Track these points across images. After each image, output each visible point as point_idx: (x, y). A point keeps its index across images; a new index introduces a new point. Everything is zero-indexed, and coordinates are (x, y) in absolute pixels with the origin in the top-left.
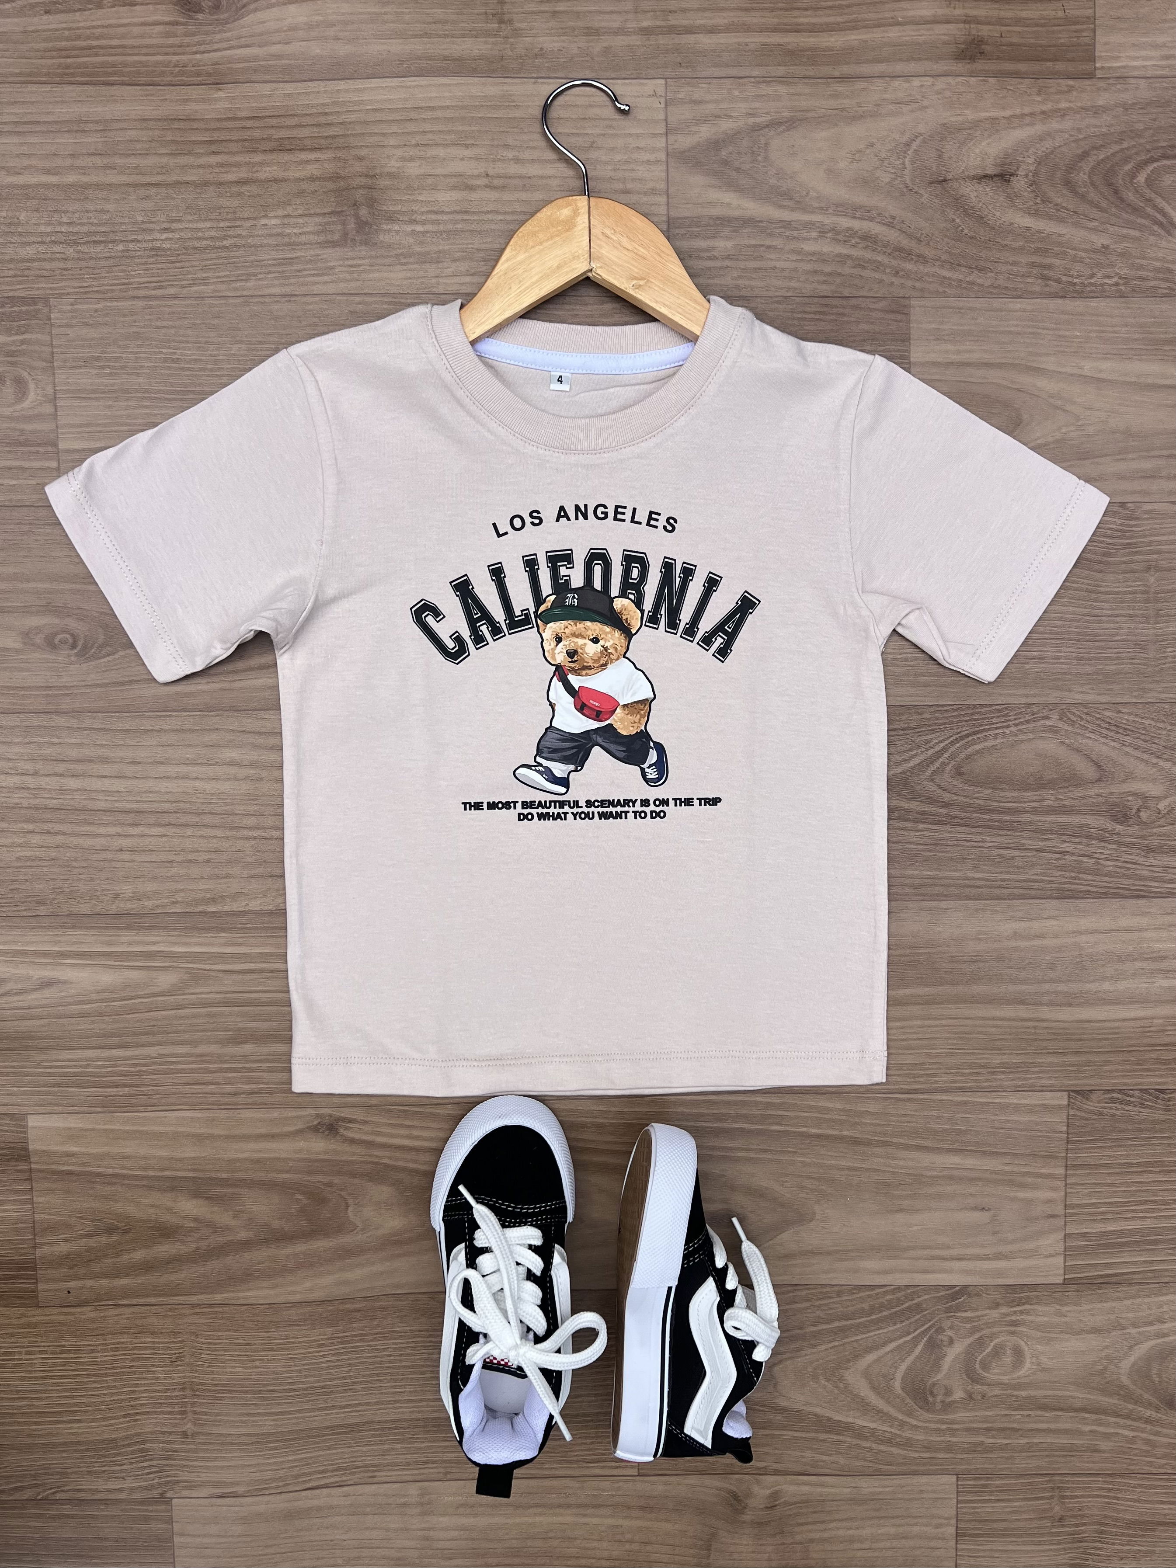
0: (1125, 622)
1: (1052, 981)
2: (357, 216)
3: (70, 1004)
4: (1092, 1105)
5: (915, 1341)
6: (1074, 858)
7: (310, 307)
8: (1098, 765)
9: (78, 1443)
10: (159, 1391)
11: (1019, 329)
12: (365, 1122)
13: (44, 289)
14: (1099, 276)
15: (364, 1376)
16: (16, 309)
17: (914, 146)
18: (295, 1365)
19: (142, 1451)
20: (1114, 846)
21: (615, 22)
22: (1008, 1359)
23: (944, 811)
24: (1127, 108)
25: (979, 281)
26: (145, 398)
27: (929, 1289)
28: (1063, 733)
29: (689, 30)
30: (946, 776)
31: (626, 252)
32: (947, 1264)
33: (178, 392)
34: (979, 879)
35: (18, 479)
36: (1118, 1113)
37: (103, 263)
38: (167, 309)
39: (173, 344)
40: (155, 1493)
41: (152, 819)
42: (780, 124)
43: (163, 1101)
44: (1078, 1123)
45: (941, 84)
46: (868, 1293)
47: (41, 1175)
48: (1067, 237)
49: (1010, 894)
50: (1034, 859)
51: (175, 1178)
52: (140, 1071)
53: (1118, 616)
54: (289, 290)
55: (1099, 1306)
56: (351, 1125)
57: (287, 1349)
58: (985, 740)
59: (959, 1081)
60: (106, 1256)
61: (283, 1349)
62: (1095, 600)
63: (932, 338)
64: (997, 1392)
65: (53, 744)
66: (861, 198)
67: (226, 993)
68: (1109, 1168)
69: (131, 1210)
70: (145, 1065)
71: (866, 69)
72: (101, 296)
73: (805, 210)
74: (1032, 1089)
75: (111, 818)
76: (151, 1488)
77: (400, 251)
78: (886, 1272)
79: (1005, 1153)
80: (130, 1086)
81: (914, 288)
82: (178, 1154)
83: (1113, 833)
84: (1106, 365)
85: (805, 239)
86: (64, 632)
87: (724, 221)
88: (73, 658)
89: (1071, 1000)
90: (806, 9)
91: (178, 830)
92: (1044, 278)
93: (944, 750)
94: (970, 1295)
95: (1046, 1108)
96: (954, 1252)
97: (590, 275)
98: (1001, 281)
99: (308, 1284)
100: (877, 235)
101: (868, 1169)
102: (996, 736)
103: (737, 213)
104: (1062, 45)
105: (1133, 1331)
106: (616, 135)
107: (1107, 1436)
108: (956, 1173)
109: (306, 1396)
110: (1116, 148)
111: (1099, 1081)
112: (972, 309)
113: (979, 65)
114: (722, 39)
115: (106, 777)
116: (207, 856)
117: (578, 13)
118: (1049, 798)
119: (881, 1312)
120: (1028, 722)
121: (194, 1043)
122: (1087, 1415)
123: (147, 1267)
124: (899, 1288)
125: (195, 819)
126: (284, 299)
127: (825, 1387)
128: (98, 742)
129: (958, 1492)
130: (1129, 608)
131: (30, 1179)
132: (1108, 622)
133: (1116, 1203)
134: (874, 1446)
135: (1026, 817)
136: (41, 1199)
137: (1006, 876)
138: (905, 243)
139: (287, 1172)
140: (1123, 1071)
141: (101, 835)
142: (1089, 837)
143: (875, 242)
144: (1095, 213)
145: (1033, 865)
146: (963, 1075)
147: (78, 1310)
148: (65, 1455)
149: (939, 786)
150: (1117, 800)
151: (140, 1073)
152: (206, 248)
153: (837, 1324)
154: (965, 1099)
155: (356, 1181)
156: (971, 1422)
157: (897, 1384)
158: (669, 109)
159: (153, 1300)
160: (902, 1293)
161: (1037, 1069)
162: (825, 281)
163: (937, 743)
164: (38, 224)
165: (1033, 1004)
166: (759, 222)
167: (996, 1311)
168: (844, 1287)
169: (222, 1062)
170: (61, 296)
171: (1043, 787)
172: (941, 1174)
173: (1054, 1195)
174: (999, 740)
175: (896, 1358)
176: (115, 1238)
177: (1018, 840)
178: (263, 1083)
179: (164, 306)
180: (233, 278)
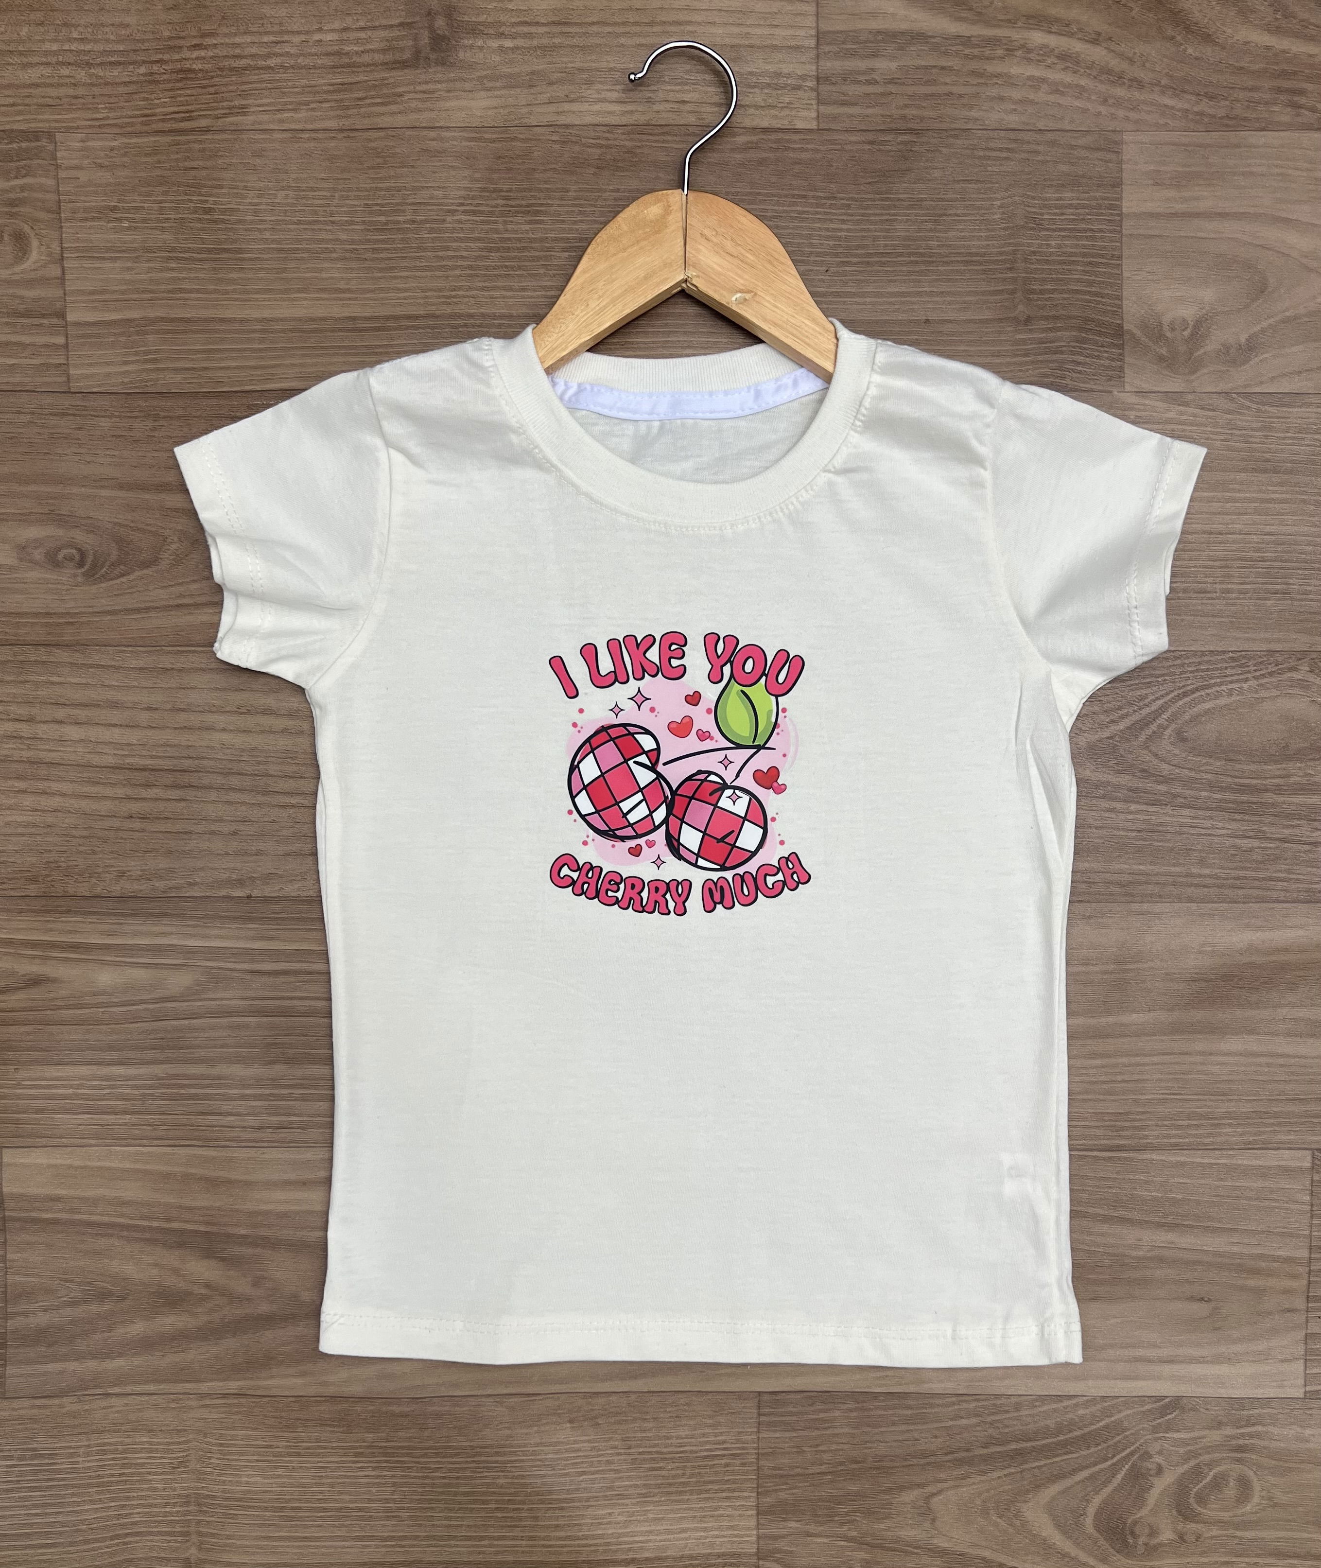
2: (431, 29)
5: (1114, 1470)
7: (373, 145)
11: (1263, 170)
13: (48, 121)
15: (411, 1501)
16: (15, 146)
22: (1231, 1491)
23: (1162, 788)
25: (1210, 111)
26: (171, 258)
27: (1129, 1401)
28: (1314, 689)
30: (1165, 743)
32: (1157, 1368)
33: (210, 251)
37: (121, 91)
38: (197, 145)
39: (204, 190)
41: (170, 779)
47: (17, 1225)
49: (1246, 896)
50: (1278, 851)
52: (144, 1095)
54: (346, 123)
57: (317, 1455)
58: (1216, 698)
59: (1175, 1136)
63: (1151, 182)
64: (1215, 1531)
65: (52, 683)
69: (129, 1270)
70: (151, 1087)
72: (117, 131)
74: (1265, 1147)
75: (120, 777)
77: (483, 75)
78: (1076, 1378)
79: (1231, 1230)
80: (132, 1113)
81: (1128, 119)
82: (187, 1202)
85: (988, 59)
86: (68, 546)
87: (888, 36)
88: (79, 579)
89: (1314, 1030)
91: (199, 794)
92: (1295, 105)
93: (1162, 709)
94: (1183, 1410)
95: (1287, 1171)
96: (1163, 1353)
98: (1239, 111)
102: (1230, 693)
103: (904, 26)
108: (1169, 1254)
112: (1201, 146)
115: (115, 725)
116: (234, 827)
118: (1297, 772)
119: (1071, 1431)
120: (1271, 674)
121: (211, 1062)
123: (146, 1344)
124: (1093, 1401)
125: (219, 780)
126: (340, 136)
127: (996, 1525)
128: (107, 683)
131: (3, 1230)
135: (1269, 797)
136: (16, 1256)
138: (1115, 63)
141: (105, 798)
145: (1275, 859)
146: (1179, 1127)
149: (1156, 755)
151: (144, 1098)
152: (245, 69)
153: (1013, 1446)
154: (1182, 1159)
157: (1089, 1521)
159: (151, 1388)
160: (1099, 1407)
161: (1272, 1121)
162: (1015, 110)
163: (1154, 701)
164: (43, 41)
165: (1266, 1034)
166: (931, 37)
167: (1218, 1432)
168: (1023, 1398)
169: (244, 1087)
170: (68, 130)
171: (1289, 758)
172: (1149, 1255)
173: (1295, 1284)
174: (1234, 698)
175: (1090, 1489)
176: (106, 1307)
177: (1256, 827)
178: (295, 1115)
179: (194, 142)
180: (280, 107)
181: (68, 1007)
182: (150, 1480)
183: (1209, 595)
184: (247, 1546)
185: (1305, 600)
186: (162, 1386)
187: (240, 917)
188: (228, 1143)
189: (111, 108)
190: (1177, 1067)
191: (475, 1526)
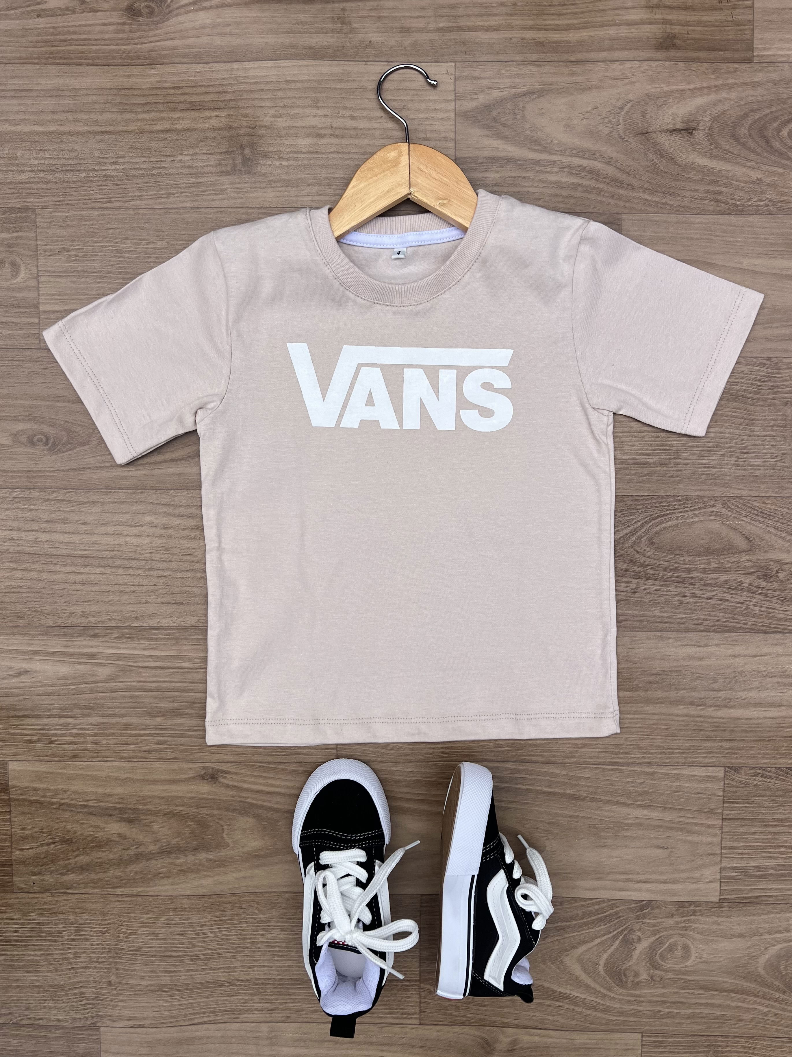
0: (770, 441)
1: (715, 690)
2: (243, 155)
3: (38, 687)
4: (742, 777)
5: (614, 938)
6: (731, 604)
7: (209, 215)
8: (748, 539)
9: (39, 986)
10: (93, 953)
11: (698, 236)
12: (236, 774)
13: (32, 202)
14: (754, 200)
15: (233, 948)
16: (14, 215)
17: (626, 109)
18: (186, 939)
19: (81, 993)
20: (760, 597)
21: (421, 24)
22: (679, 953)
23: (640, 569)
24: (775, 83)
25: (670, 203)
26: (98, 276)
27: (624, 902)
28: (725, 517)
29: (471, 29)
30: (642, 545)
31: (434, 181)
32: (638, 885)
33: (120, 273)
34: (664, 617)
35: (12, 330)
36: (760, 783)
37: (72, 185)
38: (114, 217)
39: (117, 241)
40: (89, 1023)
41: (96, 562)
42: (533, 93)
43: (100, 755)
44: (731, 789)
45: (645, 65)
46: (582, 903)
47: (17, 803)
48: (732, 173)
49: (686, 629)
50: (703, 604)
51: (106, 808)
53: (764, 436)
54: (196, 204)
55: (744, 918)
56: (226, 775)
57: (181, 928)
58: (670, 521)
59: (648, 758)
60: (59, 860)
61: (177, 927)
62: (749, 425)
64: (670, 976)
65: (31, 509)
66: (588, 144)
67: (144, 682)
68: (753, 822)
69: (76, 828)
70: (88, 730)
71: (593, 56)
72: (70, 207)
73: (550, 152)
74: (699, 765)
75: (69, 561)
76: (86, 1019)
77: (271, 179)
78: (594, 889)
79: (680, 809)
80: (77, 744)
81: (625, 207)
82: (109, 791)
83: (759, 587)
84: (758, 262)
85: (549, 172)
86: (39, 434)
87: (494, 160)
88: (46, 452)
89: (728, 703)
90: (552, 15)
91: (113, 570)
92: (717, 201)
93: (641, 527)
94: (653, 908)
95: (710, 779)
96: (642, 877)
97: (410, 197)
98: (686, 203)
99: (195, 883)
100: (599, 170)
101: (583, 817)
102: (677, 518)
103: (503, 154)
104: (731, 40)
105: (768, 937)
106: (421, 101)
107: (748, 1010)
108: (643, 821)
109: (192, 960)
110: (768, 111)
111: (746, 761)
112: (665, 222)
113: (672, 53)
114: (494, 35)
115: (66, 533)
116: (133, 588)
117: (396, 17)
118: (714, 561)
119: (591, 917)
120: (700, 508)
121: (122, 716)
122: (734, 995)
123: (87, 868)
124: (603, 901)
125: (125, 563)
126: (193, 211)
128: (61, 509)
129: (642, 1045)
130: (772, 431)
131: (9, 805)
132: (758, 440)
133: (757, 846)
134: (584, 1010)
135: (698, 575)
136: (16, 819)
137: (684, 616)
138: (619, 175)
139: (183, 806)
140: (764, 754)
141: (62, 572)
142: (742, 590)
143: (598, 175)
144: (752, 156)
145: (702, 609)
146: (651, 753)
147: (40, 895)
148: (29, 994)
149: (637, 552)
150: (762, 565)
151: (84, 735)
152: (141, 176)
154: (652, 770)
155: (230, 813)
156: (653, 996)
157: (601, 968)
158: (457, 82)
159: (90, 891)
160: (606, 904)
161: (703, 751)
162: (563, 201)
163: (636, 522)
164: (29, 159)
165: (701, 705)
166: (518, 160)
167: (672, 919)
168: (565, 899)
169: (140, 729)
170: (43, 207)
171: (710, 554)
172: (634, 822)
173: (714, 839)
174: (680, 521)
175: (601, 949)
176: (65, 847)
177: (691, 591)
178: (167, 745)
179: (112, 215)
180: (159, 196)
181: (42, 686)
182: (90, 939)
183: (667, 466)
184: (142, 976)
185: (721, 468)
186: (96, 890)
187: (137, 638)
188: (131, 759)
189: (66, 195)
190: (650, 721)
191: (268, 960)
